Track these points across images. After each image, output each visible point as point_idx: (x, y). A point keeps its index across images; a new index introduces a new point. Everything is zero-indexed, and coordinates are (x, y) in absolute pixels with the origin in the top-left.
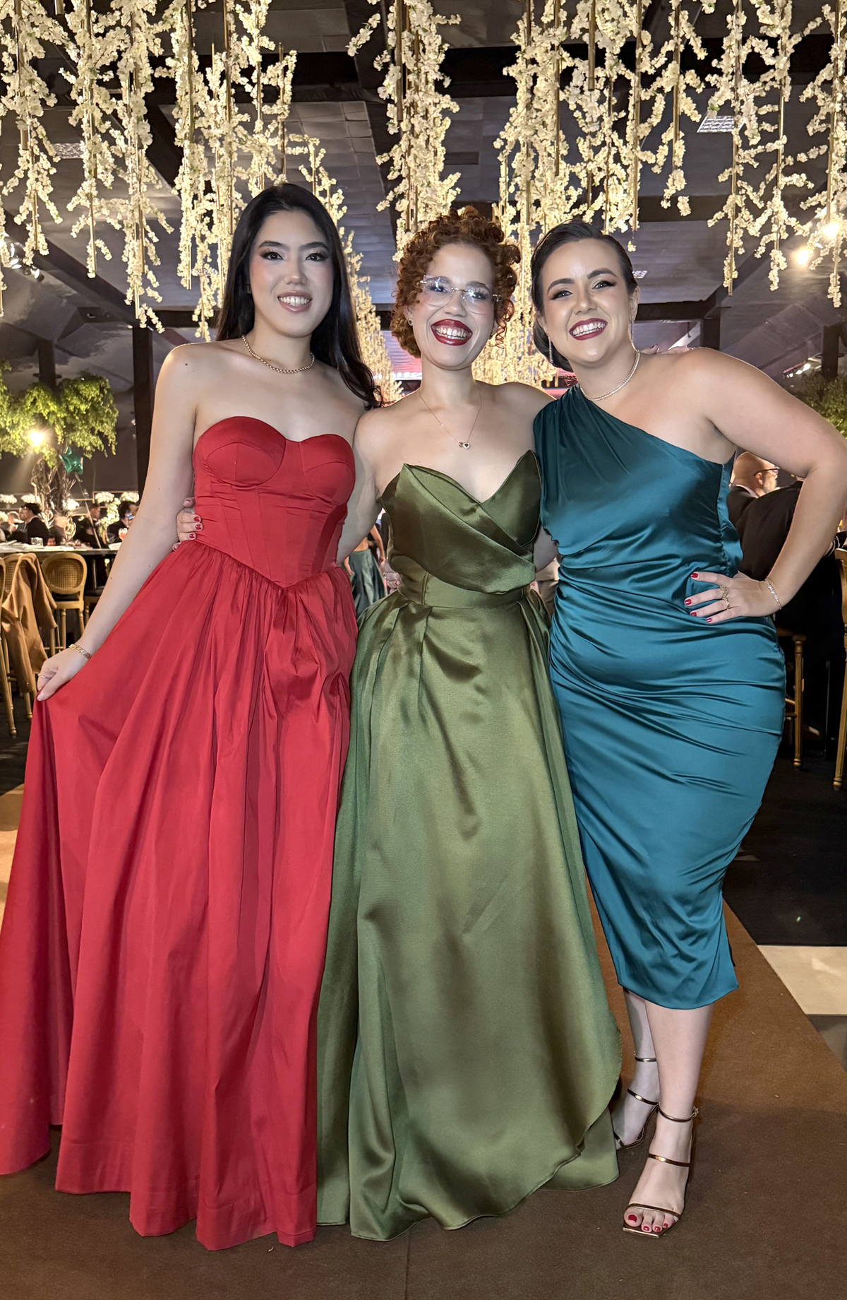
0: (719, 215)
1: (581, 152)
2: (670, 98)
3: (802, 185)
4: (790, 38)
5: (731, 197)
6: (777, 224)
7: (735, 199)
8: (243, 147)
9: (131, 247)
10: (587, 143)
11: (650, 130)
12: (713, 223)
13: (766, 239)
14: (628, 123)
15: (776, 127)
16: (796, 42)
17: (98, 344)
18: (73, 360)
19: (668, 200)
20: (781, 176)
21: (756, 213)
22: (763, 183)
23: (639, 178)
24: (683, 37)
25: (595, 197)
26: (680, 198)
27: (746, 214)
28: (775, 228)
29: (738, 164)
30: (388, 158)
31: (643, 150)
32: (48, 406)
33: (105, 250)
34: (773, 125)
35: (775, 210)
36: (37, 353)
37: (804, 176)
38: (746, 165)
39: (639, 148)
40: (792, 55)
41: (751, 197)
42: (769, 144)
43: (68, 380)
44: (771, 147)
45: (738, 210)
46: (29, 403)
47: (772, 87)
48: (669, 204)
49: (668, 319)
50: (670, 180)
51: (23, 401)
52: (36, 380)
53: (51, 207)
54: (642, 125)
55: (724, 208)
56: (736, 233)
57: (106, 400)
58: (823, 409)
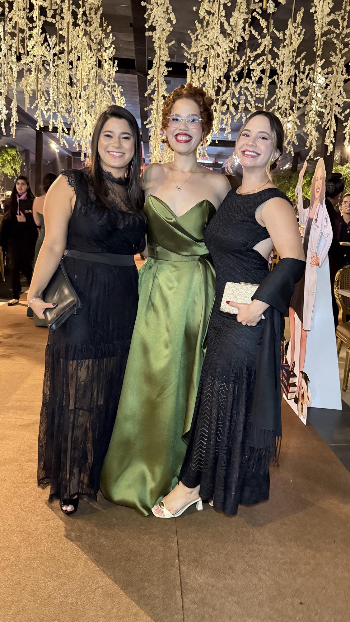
57: (18, 156)
58: (290, 183)
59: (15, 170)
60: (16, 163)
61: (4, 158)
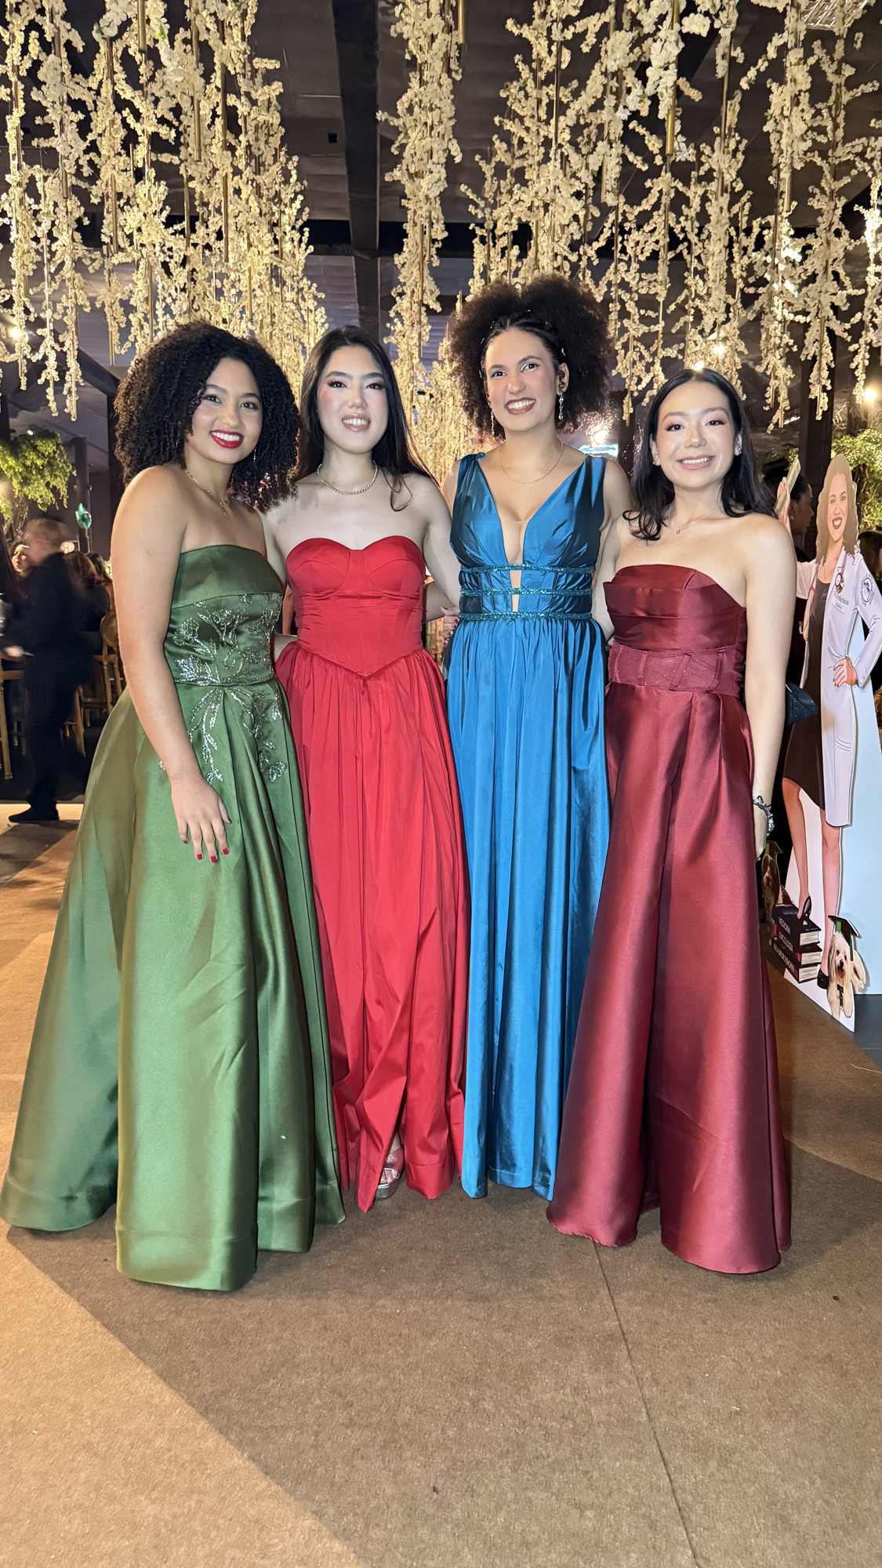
32: (7, 462)
43: (24, 437)
57: (61, 455)
59: (55, 491)
60: (57, 473)
61: (28, 463)
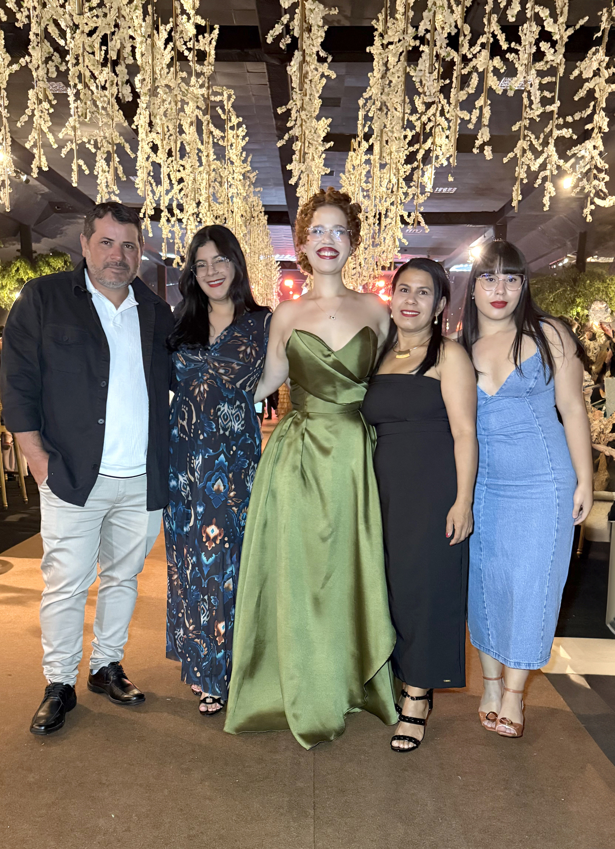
0: (511, 155)
1: (417, 106)
2: (482, 76)
3: (569, 136)
4: (566, 30)
5: (519, 142)
6: (551, 164)
7: (522, 144)
8: (185, 98)
9: (100, 164)
10: (421, 100)
11: (467, 96)
12: (507, 161)
13: (542, 174)
14: (452, 90)
15: (553, 94)
16: (570, 34)
17: (64, 228)
18: (44, 240)
19: (477, 148)
20: (555, 129)
21: (537, 154)
22: (542, 134)
23: (458, 130)
24: (493, 33)
25: (425, 141)
26: (486, 147)
27: (529, 154)
28: (549, 167)
29: (526, 118)
30: (285, 110)
31: (461, 109)
32: (27, 274)
33: (84, 167)
34: (551, 92)
35: (550, 154)
36: (19, 234)
37: (570, 130)
38: (531, 120)
39: (458, 109)
40: (566, 43)
41: (534, 143)
42: (548, 106)
43: (41, 255)
44: (549, 108)
45: (524, 151)
46: (14, 271)
47: (552, 65)
48: (478, 151)
49: (470, 224)
50: (480, 134)
51: (10, 269)
52: (19, 254)
53: (50, 137)
54: (462, 92)
55: (515, 150)
56: (522, 168)
58: (576, 292)
